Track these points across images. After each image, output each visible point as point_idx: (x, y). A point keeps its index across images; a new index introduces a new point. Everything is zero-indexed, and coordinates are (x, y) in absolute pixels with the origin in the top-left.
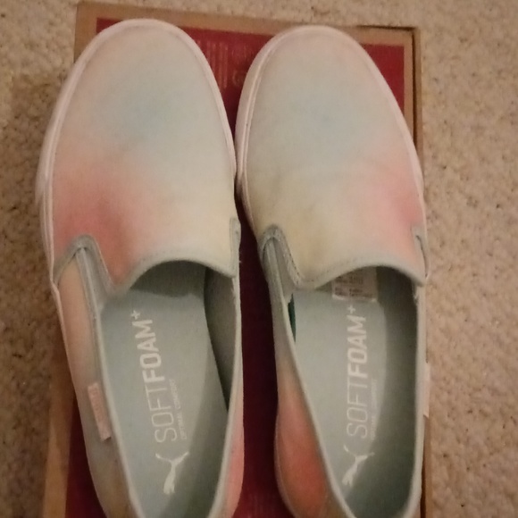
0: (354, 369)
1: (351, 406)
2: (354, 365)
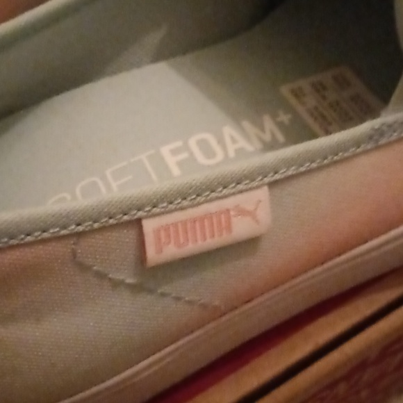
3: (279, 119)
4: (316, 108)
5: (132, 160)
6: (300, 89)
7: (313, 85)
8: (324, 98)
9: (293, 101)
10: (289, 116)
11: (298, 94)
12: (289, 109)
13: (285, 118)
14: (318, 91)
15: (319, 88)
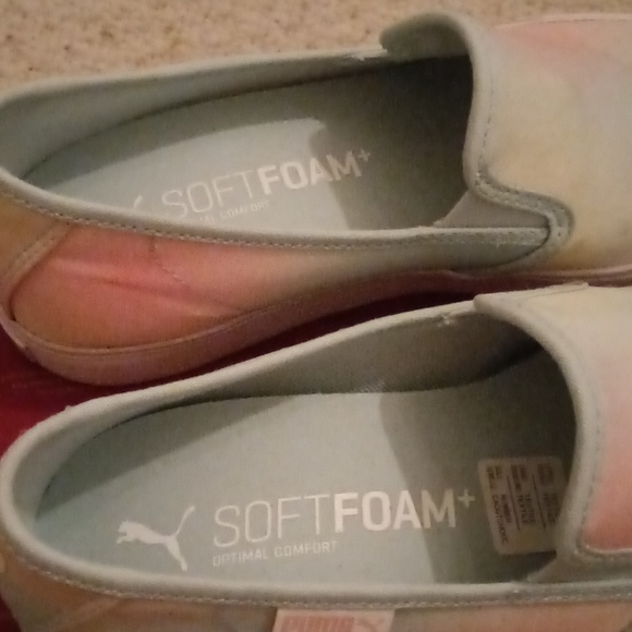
0: (347, 504)
1: (274, 506)
2: (357, 504)
3: (461, 499)
4: (504, 497)
5: (306, 497)
6: (498, 470)
7: (514, 469)
8: (518, 486)
9: (484, 481)
10: (472, 499)
11: (493, 474)
12: (476, 490)
13: (466, 499)
14: (515, 476)
15: (519, 474)
